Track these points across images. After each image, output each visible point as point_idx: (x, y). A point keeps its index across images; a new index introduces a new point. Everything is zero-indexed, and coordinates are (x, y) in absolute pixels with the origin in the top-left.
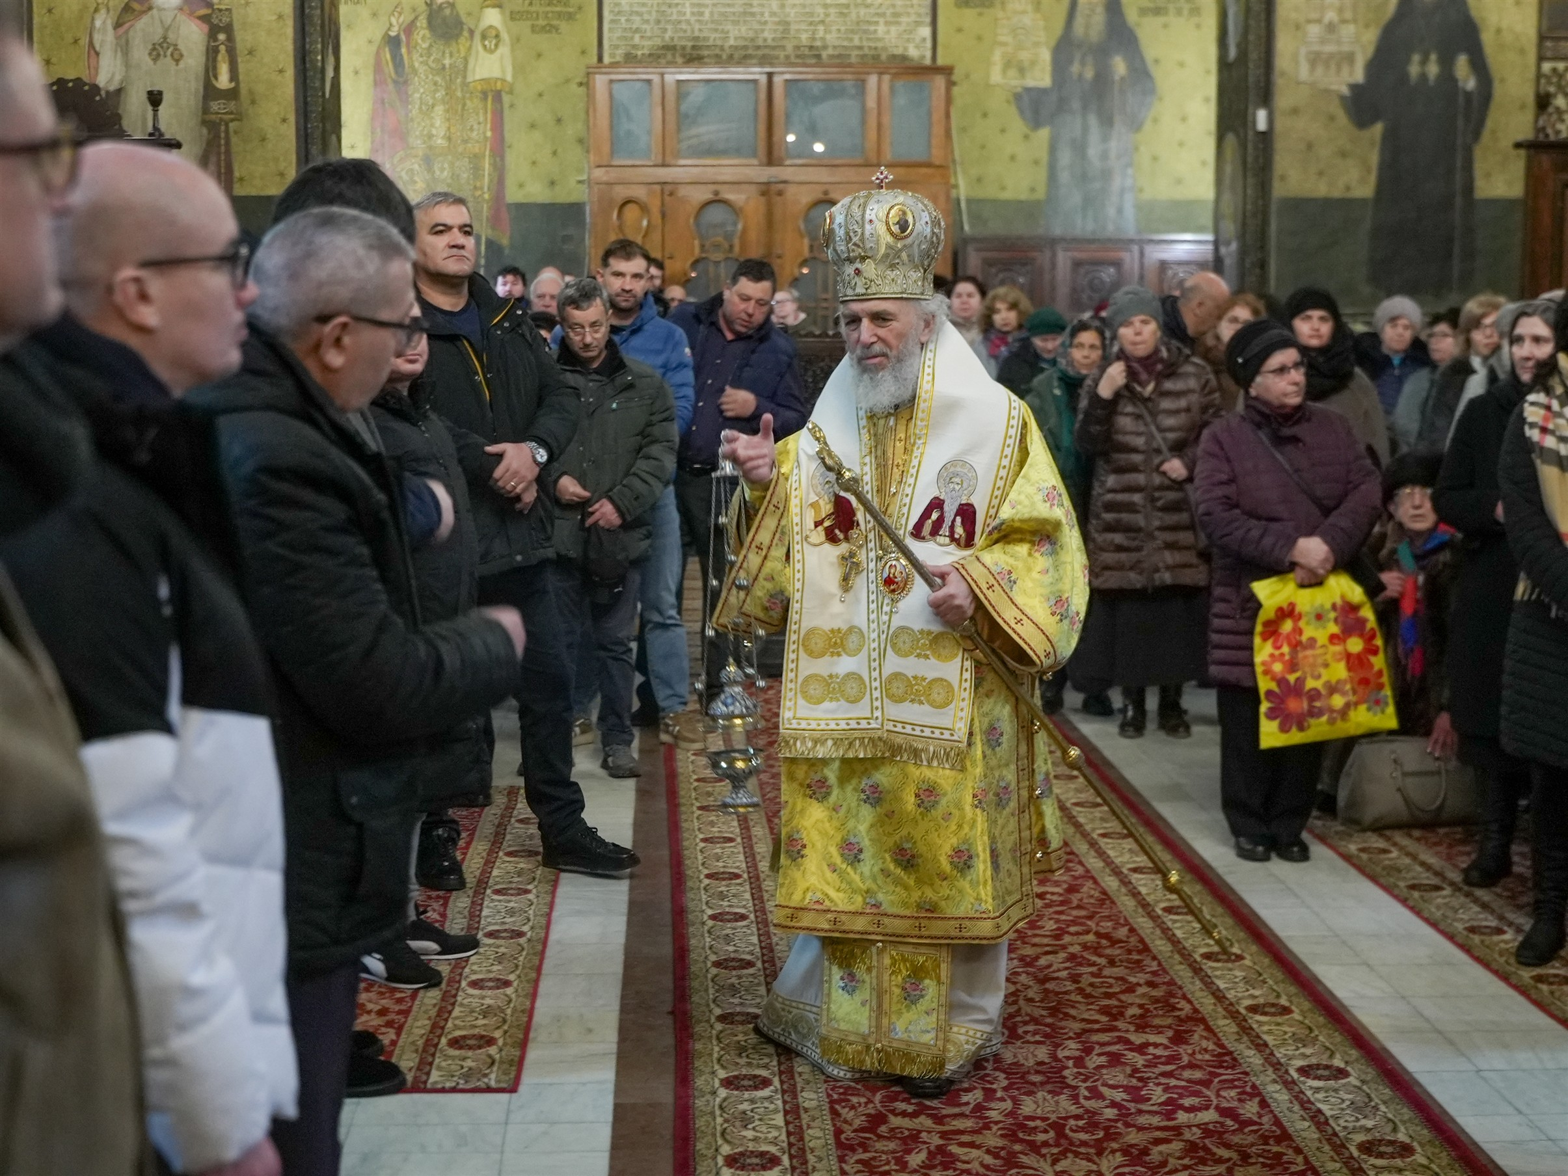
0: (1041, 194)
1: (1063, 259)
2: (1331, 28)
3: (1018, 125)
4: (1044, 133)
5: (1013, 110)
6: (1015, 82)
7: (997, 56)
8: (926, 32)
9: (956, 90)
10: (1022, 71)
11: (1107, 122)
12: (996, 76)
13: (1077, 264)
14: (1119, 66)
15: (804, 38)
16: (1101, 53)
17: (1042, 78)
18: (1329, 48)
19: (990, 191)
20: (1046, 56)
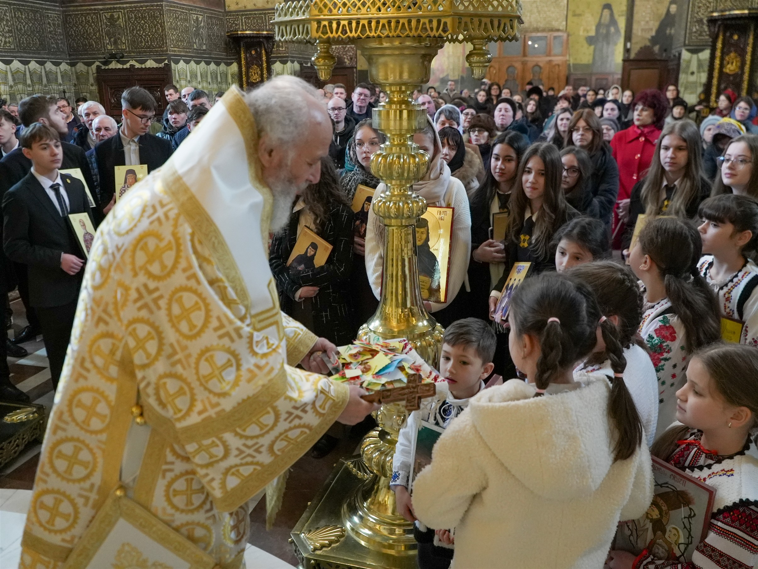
0: (591, 62)
1: (594, 78)
2: (647, 22)
3: (586, 45)
4: (592, 47)
5: (585, 42)
6: (586, 34)
7: (582, 28)
8: (564, 23)
9: (570, 38)
10: (588, 31)
11: (608, 43)
12: (581, 33)
13: (597, 79)
14: (612, 29)
15: (535, 26)
16: (608, 26)
17: (592, 33)
18: (647, 27)
19: (578, 62)
20: (594, 28)
